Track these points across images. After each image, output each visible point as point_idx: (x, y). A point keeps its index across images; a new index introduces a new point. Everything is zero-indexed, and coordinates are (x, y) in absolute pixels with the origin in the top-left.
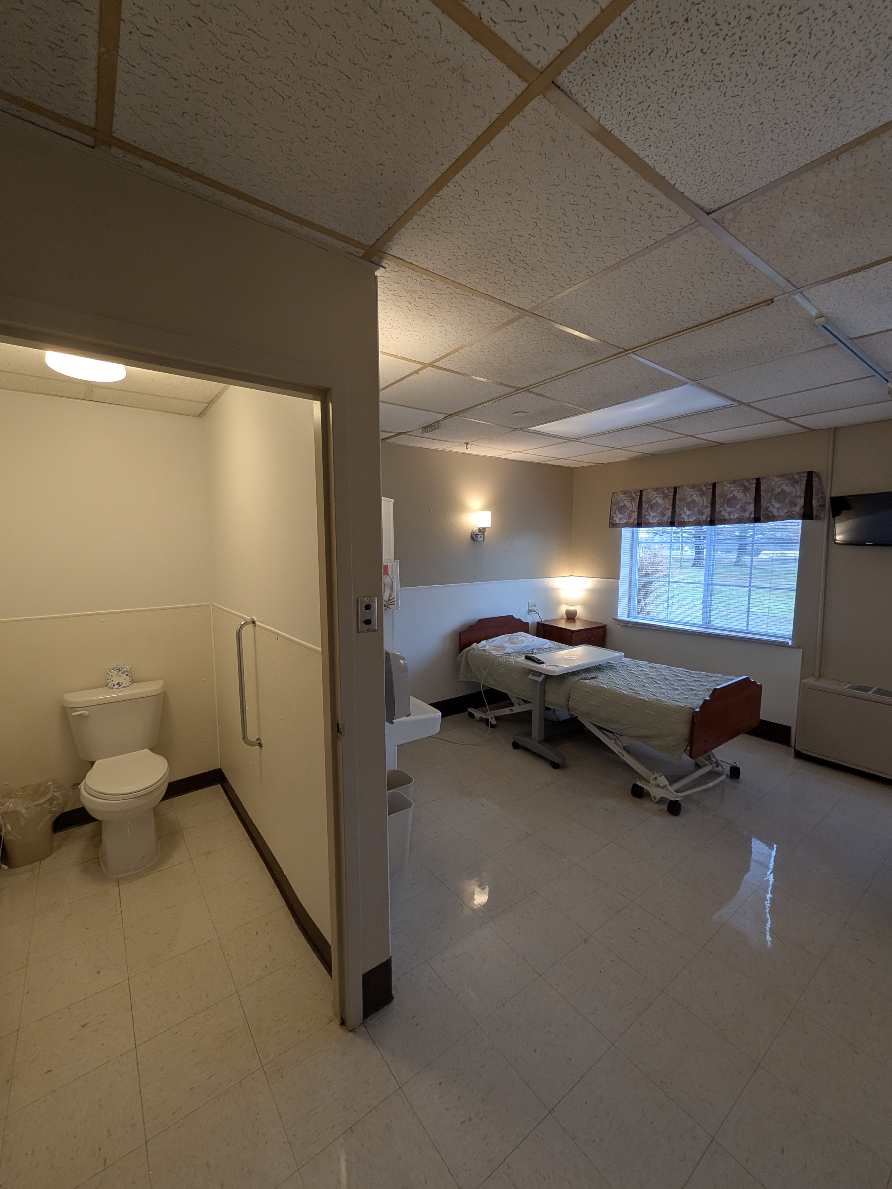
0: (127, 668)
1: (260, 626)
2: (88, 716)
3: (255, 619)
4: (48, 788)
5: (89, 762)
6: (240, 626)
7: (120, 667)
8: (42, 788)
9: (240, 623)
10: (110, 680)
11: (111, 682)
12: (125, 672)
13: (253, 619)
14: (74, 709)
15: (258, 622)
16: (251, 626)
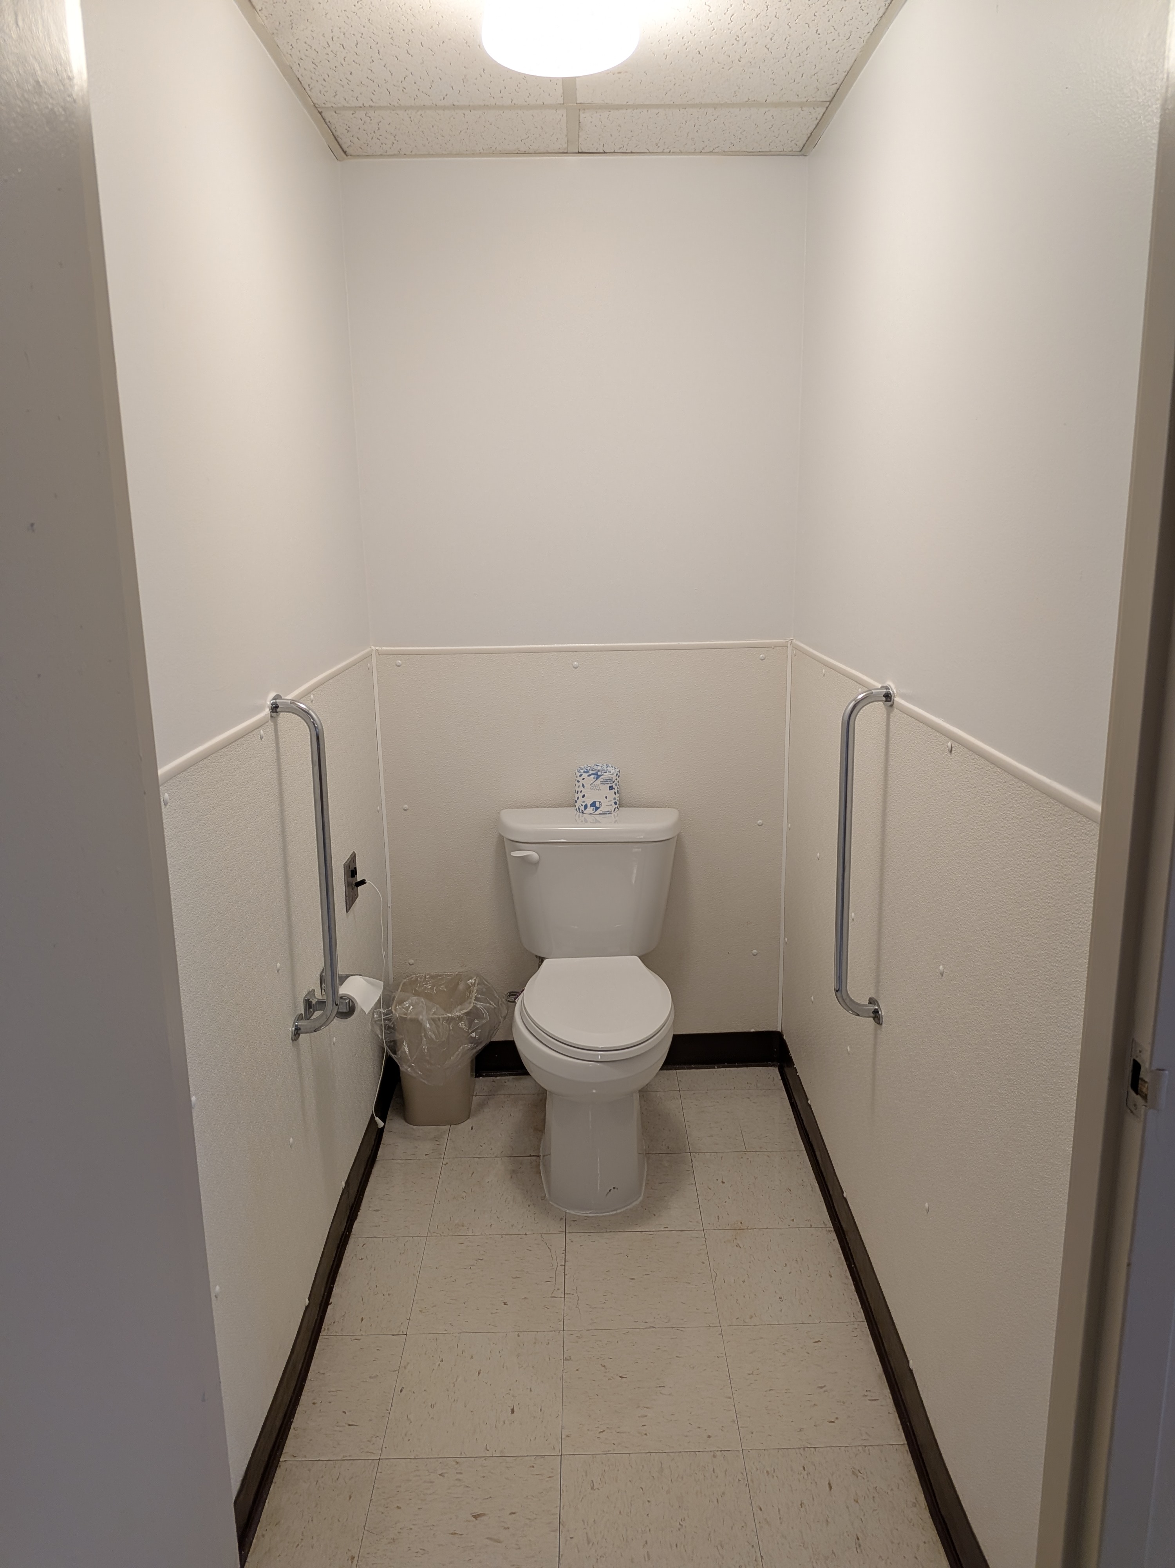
0: (610, 774)
1: (904, 711)
2: (536, 864)
3: (894, 689)
4: (469, 988)
5: (537, 956)
6: (853, 703)
7: (599, 768)
8: (461, 986)
9: (854, 697)
10: (580, 795)
11: (581, 799)
12: (606, 780)
13: (887, 688)
14: (516, 844)
15: (904, 696)
16: (879, 706)
